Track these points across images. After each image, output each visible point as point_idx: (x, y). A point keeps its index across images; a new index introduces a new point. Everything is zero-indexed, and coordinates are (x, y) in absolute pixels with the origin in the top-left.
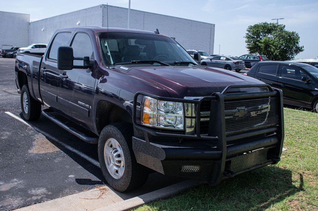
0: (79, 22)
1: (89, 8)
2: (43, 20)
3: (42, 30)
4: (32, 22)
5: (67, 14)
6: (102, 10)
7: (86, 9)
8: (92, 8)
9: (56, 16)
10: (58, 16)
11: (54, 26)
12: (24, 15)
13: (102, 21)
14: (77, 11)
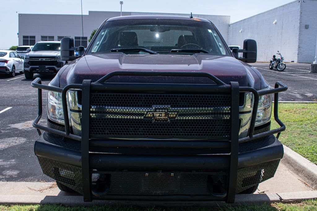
0: (276, 21)
1: (286, 5)
2: (241, 21)
3: (240, 31)
4: (232, 23)
5: (264, 13)
6: (300, 5)
7: (283, 6)
8: (289, 4)
9: (254, 16)
10: (256, 15)
11: (251, 27)
12: (224, 17)
13: (300, 18)
14: (274, 9)
